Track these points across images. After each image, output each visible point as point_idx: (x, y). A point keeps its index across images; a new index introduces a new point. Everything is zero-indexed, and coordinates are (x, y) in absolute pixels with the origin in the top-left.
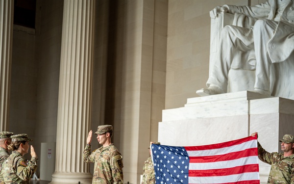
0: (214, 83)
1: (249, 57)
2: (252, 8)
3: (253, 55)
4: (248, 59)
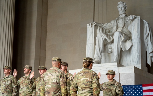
2: (104, 25)
3: (110, 47)
4: (108, 48)
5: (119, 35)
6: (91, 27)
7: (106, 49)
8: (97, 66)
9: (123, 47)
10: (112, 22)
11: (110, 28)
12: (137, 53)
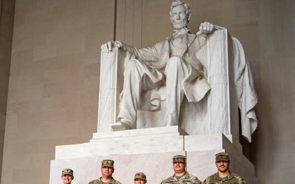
0: (127, 118)
1: (151, 96)
2: (140, 51)
3: (157, 95)
4: (150, 98)
5: (180, 64)
6: (111, 51)
7: (147, 102)
8: (128, 135)
9: (189, 92)
10: (158, 46)
11: (153, 59)
12: (222, 109)
